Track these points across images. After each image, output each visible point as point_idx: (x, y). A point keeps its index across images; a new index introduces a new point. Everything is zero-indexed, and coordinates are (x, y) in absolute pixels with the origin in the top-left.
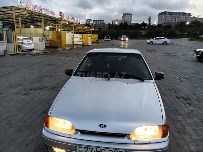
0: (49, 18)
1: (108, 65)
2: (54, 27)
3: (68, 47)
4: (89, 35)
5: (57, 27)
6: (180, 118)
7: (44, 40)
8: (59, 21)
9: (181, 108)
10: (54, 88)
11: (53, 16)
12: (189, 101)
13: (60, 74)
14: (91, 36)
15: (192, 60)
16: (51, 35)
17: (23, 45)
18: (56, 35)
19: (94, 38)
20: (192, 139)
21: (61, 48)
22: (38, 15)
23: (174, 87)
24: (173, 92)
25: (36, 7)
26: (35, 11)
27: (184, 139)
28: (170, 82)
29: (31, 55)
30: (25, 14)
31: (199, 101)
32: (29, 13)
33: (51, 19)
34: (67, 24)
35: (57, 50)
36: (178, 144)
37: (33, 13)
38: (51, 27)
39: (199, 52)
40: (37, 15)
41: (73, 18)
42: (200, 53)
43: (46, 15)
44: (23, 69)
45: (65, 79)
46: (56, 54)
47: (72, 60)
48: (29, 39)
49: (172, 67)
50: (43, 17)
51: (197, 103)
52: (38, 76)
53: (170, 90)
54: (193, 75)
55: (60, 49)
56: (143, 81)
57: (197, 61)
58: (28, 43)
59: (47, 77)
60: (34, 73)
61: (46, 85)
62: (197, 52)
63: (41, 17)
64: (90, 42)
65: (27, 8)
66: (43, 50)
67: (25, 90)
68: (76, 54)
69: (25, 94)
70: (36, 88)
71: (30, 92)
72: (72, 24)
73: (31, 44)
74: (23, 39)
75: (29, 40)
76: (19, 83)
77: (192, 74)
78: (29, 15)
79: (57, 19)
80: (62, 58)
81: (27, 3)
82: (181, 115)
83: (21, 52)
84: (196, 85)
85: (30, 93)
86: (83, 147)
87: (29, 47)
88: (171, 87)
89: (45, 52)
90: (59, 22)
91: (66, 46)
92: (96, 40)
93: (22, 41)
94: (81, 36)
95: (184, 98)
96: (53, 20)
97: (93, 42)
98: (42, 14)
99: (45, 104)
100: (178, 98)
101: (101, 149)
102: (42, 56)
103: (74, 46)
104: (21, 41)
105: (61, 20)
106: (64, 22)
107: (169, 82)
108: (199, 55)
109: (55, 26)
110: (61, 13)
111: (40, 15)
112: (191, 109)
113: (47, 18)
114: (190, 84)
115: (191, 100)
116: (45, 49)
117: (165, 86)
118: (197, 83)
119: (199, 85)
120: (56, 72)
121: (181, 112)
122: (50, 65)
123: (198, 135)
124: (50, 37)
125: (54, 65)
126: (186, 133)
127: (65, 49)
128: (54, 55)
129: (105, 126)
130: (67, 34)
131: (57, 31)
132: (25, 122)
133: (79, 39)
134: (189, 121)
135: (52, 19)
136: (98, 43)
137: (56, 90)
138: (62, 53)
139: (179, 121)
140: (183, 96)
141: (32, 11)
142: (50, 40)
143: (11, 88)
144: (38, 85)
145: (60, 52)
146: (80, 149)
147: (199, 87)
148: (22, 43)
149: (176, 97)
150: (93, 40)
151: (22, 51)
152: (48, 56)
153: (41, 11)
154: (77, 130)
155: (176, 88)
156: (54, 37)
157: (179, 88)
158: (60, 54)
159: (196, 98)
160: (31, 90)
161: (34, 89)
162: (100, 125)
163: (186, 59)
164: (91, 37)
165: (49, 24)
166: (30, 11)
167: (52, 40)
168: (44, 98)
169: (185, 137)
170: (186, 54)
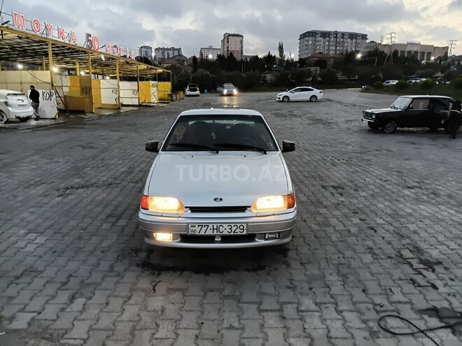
0: (63, 47)
1: (213, 134)
2: (70, 66)
3: (107, 111)
4: (152, 82)
5: (77, 66)
6: (322, 211)
7: (54, 95)
8: (85, 53)
9: (327, 198)
10: (110, 184)
11: (72, 43)
12: (340, 191)
13: (112, 162)
14: (157, 86)
15: (361, 131)
16: (67, 85)
17: (9, 108)
18: (79, 85)
19: (163, 90)
20: (335, 230)
21: (92, 113)
22: (38, 42)
23: (319, 173)
24: (318, 179)
25: (35, 25)
26: (33, 33)
27: (325, 231)
28: (315, 166)
29: (30, 130)
30: (10, 40)
31: (356, 190)
32: (20, 38)
33: (68, 49)
34: (104, 59)
35: (84, 118)
36: (315, 236)
37: (27, 38)
38: (64, 66)
39: (372, 114)
40: (35, 42)
41: (115, 46)
42: (374, 117)
43: (56, 41)
44: (30, 156)
45: (125, 169)
46: (86, 126)
47: (126, 137)
48: (20, 94)
49: (322, 143)
50: (50, 46)
51: (352, 192)
52: (69, 168)
53: (314, 177)
54: (356, 155)
55: (89, 115)
56: (265, 153)
57: (370, 131)
58: (20, 103)
59: (89, 169)
60: (58, 162)
61: (93, 181)
62: (367, 115)
63: (47, 45)
64: (154, 100)
65: (16, 27)
66: (53, 119)
67: (58, 190)
68: (130, 125)
69: (60, 196)
70: (77, 186)
71: (68, 192)
72: (113, 59)
73: (25, 105)
74: (9, 94)
75: (20, 97)
76: (38, 179)
77: (355, 153)
78: (19, 41)
79: (81, 49)
80: (103, 134)
81: (15, 14)
82: (326, 207)
83: (5, 123)
84: (358, 169)
85: (71, 194)
86: (197, 225)
87: (21, 113)
88: (315, 174)
89: (57, 122)
90: (82, 56)
91: (101, 108)
92: (169, 95)
93: (6, 100)
94: (134, 85)
95: (333, 187)
96: (71, 52)
97: (161, 100)
98: (48, 39)
99: (106, 207)
100: (324, 187)
101: (219, 225)
102: (55, 131)
103: (119, 108)
104: (3, 100)
105: (90, 52)
106: (95, 56)
107: (312, 167)
108: (372, 119)
109: (74, 63)
110: (89, 35)
111: (44, 42)
112: (343, 199)
113: (58, 47)
114: (347, 168)
115: (343, 189)
116: (57, 117)
117: (306, 173)
118: (360, 166)
119: (363, 168)
120: (102, 160)
121: (326, 203)
122: (84, 148)
123: (345, 226)
124: (66, 90)
125: (91, 147)
126: (329, 225)
127: (101, 116)
128: (83, 128)
129: (221, 199)
130: (102, 81)
131: (78, 74)
132: (84, 229)
133: (130, 94)
134: (336, 213)
135: (70, 49)
136: (172, 100)
137: (117, 187)
138: (98, 124)
139: (320, 214)
140: (334, 184)
141: (26, 33)
142: (64, 97)
143: (27, 187)
144: (78, 180)
145: (93, 122)
146: (193, 228)
147: (360, 171)
148: (6, 103)
149: (322, 186)
150: (162, 94)
151: (7, 122)
152: (69, 130)
153: (45, 32)
154: (186, 207)
155: (322, 175)
156: (74, 89)
157: (329, 174)
158: (94, 126)
159: (352, 186)
160: (67, 188)
161: (73, 188)
162: (215, 199)
163: (349, 129)
164: (156, 88)
165: (61, 59)
166: (22, 32)
167: (70, 97)
168: (98, 198)
169: (326, 228)
170: (351, 119)
